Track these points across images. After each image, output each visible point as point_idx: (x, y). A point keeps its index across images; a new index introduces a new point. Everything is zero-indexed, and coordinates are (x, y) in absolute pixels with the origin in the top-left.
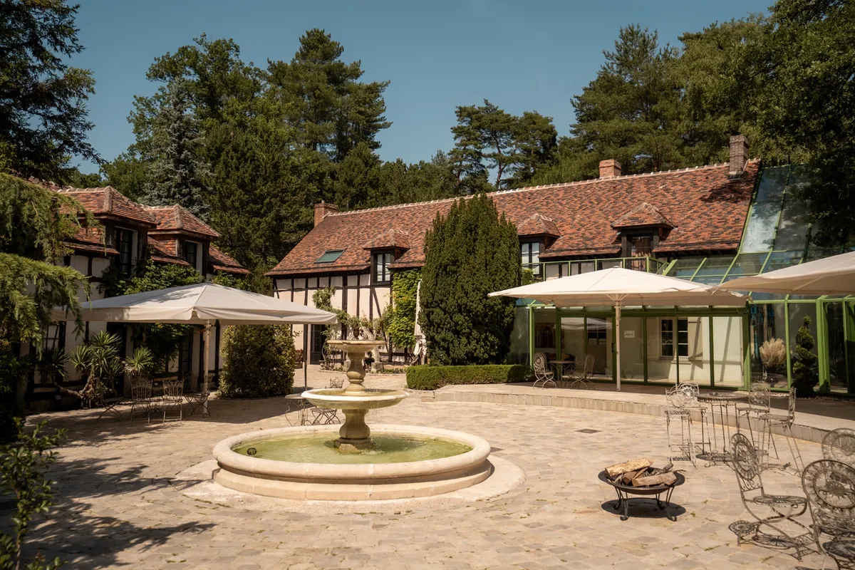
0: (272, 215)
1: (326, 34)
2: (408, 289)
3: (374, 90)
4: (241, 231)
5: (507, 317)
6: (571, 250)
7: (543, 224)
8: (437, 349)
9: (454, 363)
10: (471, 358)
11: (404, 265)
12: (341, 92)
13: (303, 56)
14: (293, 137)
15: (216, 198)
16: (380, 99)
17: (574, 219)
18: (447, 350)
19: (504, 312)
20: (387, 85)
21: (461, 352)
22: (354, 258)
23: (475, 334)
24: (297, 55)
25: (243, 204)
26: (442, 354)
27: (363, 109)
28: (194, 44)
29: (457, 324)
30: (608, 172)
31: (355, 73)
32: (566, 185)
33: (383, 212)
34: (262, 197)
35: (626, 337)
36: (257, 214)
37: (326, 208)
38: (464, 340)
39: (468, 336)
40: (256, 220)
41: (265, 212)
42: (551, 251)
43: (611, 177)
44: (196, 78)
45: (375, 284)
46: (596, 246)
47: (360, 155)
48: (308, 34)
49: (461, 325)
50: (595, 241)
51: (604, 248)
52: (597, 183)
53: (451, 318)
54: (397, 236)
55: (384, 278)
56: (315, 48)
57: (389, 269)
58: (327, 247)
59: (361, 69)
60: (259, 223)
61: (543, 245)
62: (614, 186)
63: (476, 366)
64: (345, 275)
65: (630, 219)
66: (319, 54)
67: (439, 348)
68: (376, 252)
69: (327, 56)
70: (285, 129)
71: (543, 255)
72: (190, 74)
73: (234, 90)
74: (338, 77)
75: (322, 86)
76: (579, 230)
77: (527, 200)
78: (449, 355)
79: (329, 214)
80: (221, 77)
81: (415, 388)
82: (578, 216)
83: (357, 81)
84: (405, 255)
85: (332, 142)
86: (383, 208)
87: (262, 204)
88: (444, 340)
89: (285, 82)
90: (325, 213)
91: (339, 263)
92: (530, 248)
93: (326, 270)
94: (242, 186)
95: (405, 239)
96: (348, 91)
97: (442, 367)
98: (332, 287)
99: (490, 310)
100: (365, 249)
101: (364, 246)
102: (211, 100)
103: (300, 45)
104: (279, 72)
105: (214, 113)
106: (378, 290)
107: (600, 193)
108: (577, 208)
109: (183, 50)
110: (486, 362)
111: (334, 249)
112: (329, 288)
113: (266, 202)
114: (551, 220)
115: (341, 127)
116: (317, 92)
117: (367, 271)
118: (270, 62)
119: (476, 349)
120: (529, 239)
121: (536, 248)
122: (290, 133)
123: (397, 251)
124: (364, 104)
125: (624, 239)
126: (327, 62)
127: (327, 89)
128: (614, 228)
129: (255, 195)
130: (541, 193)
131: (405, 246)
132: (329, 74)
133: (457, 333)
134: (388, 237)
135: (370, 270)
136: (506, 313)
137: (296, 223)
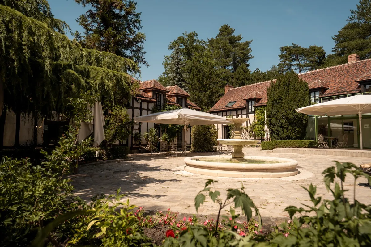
0: (209, 91)
1: (228, 26)
2: (262, 114)
3: (247, 44)
4: (199, 97)
5: (304, 120)
6: (334, 93)
7: (320, 83)
8: (274, 134)
9: (281, 139)
10: (288, 138)
11: (260, 105)
12: (234, 47)
13: (220, 35)
14: (217, 64)
15: (190, 86)
16: (249, 47)
17: (336, 81)
18: (278, 135)
19: (303, 118)
20: (252, 41)
21: (284, 135)
22: (240, 104)
23: (290, 127)
24: (218, 35)
25: (199, 88)
26: (276, 136)
27: (242, 52)
28: (183, 35)
29: (282, 124)
30: (352, 59)
31: (240, 38)
32: (331, 67)
33: (251, 86)
34: (206, 85)
35: (365, 127)
36: (205, 91)
37: (229, 87)
38: (285, 130)
39: (287, 128)
40: (204, 93)
41: (207, 90)
42: (325, 94)
43: (354, 62)
44: (183, 47)
45: (248, 113)
46: (348, 90)
47: (242, 68)
48: (222, 27)
49: (284, 124)
50: (347, 89)
51: (351, 91)
52: (347, 65)
53: (280, 121)
54: (257, 94)
55: (252, 110)
56: (224, 31)
57: (254, 107)
58: (230, 101)
59: (242, 37)
60: (205, 94)
61: (320, 92)
62: (356, 65)
63: (291, 140)
64: (236, 110)
65: (365, 77)
66: (226, 33)
67: (275, 133)
68: (248, 101)
69: (229, 34)
70: (214, 61)
71: (320, 96)
72: (181, 46)
73: (197, 50)
74: (233, 41)
75: (227, 45)
76: (338, 85)
77: (313, 76)
78: (279, 136)
79: (230, 89)
80: (192, 45)
81: (265, 149)
82: (338, 79)
83: (240, 42)
84: (260, 101)
85: (232, 65)
86: (251, 85)
87: (206, 87)
88: (277, 130)
89: (214, 45)
90: (229, 88)
91: (234, 106)
92: (315, 94)
93: (229, 109)
94: (199, 81)
95: (260, 95)
96: (237, 46)
97: (276, 141)
98: (232, 115)
99: (296, 118)
100: (244, 100)
101: (244, 99)
102: (188, 54)
103: (219, 31)
104: (212, 42)
105: (190, 58)
106: (250, 115)
107: (349, 69)
108: (337, 76)
109: (179, 38)
110: (295, 139)
111: (232, 101)
112: (231, 115)
113: (207, 86)
114: (324, 82)
115: (235, 59)
116: (225, 47)
117: (245, 108)
118: (208, 39)
119: (291, 134)
120: (314, 90)
121: (317, 94)
122: (216, 63)
123: (257, 100)
124: (243, 50)
125: (362, 86)
126: (229, 36)
127: (229, 46)
128: (357, 82)
129: (203, 84)
130: (320, 72)
131: (260, 98)
132: (230, 40)
133: (282, 127)
134: (253, 95)
135: (246, 108)
136: (304, 119)
137: (219, 94)
